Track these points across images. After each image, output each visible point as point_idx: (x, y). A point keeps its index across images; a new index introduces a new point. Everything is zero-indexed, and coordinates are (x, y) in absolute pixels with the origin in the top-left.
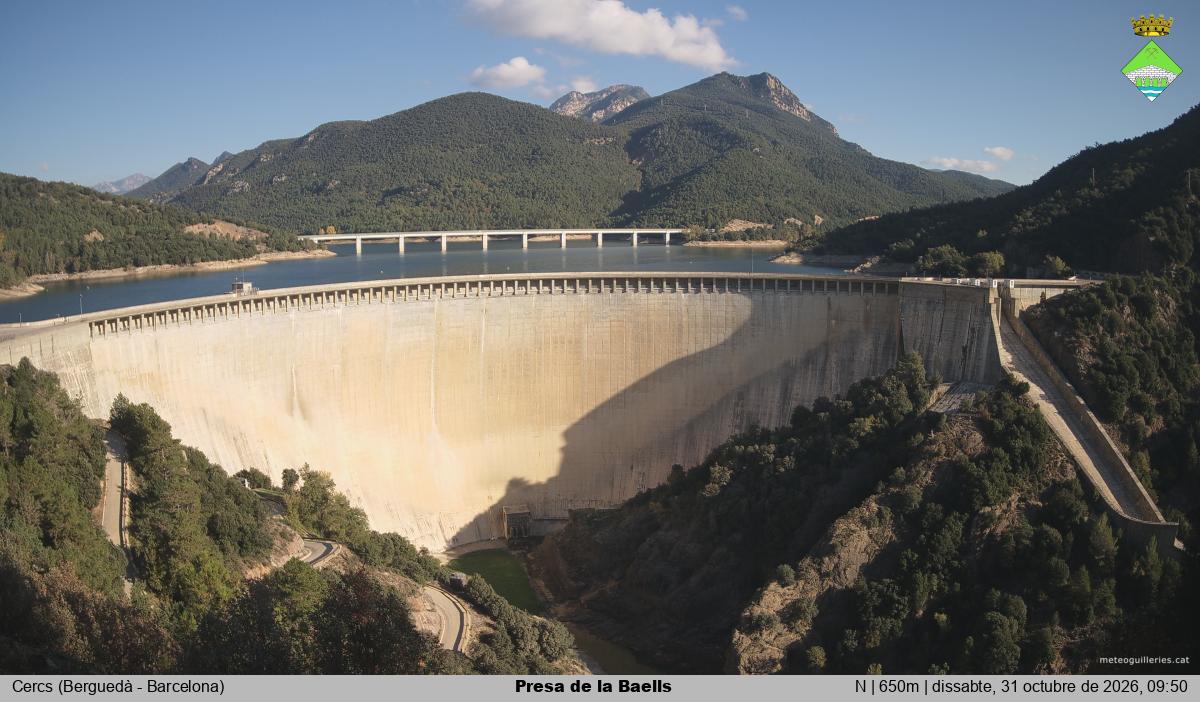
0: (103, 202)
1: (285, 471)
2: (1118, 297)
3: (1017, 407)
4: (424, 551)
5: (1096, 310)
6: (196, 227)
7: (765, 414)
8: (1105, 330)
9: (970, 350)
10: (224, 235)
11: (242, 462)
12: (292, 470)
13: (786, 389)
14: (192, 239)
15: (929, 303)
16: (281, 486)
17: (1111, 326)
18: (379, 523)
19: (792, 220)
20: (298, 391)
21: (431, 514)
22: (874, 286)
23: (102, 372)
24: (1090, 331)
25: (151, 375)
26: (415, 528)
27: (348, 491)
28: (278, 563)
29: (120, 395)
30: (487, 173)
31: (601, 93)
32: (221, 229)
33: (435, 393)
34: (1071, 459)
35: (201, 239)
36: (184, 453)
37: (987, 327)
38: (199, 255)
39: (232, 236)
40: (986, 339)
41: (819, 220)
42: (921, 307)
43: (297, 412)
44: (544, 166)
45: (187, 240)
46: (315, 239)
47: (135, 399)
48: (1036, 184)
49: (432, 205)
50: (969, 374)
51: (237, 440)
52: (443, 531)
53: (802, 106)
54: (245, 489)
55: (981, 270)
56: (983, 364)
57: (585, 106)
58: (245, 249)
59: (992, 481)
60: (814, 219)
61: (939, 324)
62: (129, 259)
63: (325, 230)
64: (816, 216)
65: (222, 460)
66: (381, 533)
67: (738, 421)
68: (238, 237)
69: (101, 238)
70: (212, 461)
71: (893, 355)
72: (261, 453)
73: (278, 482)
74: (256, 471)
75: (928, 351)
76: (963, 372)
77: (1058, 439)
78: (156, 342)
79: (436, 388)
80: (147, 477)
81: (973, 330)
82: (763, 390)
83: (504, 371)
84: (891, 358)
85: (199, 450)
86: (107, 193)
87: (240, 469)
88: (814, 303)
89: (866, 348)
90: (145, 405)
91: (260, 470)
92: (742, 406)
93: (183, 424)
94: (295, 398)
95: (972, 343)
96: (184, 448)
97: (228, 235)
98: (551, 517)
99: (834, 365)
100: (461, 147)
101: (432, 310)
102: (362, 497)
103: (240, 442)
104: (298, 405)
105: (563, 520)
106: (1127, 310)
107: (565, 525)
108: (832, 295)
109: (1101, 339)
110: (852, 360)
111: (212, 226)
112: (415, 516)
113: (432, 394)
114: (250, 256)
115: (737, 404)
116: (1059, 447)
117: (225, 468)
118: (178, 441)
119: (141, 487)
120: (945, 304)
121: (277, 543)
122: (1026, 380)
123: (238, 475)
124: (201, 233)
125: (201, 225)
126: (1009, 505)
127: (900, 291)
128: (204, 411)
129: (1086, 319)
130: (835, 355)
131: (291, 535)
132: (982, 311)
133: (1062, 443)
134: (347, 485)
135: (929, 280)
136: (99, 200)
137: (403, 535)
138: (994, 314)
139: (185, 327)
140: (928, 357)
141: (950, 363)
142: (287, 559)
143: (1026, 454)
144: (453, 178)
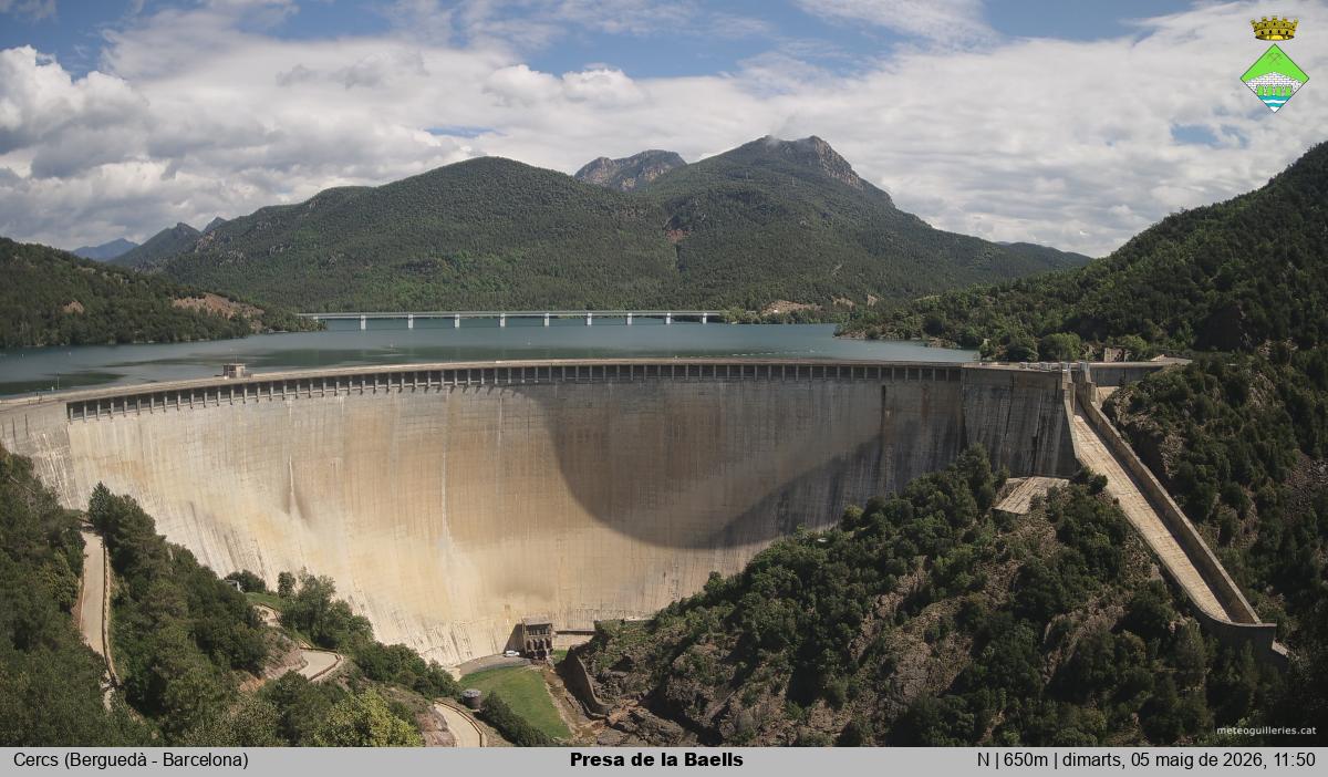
0: (84, 269)
1: (282, 575)
2: (1206, 378)
3: (1095, 503)
4: (435, 664)
5: (1182, 395)
6: (184, 301)
7: (812, 516)
8: (1192, 415)
9: (1041, 441)
10: (216, 311)
11: (234, 561)
12: (289, 573)
13: (836, 487)
14: (180, 314)
15: (994, 390)
16: (276, 590)
17: (1199, 412)
18: (385, 634)
19: (843, 300)
20: (295, 486)
21: (442, 624)
22: (934, 372)
23: (81, 459)
24: (1175, 417)
25: (135, 464)
26: (425, 639)
27: (351, 597)
28: (273, 674)
29: (100, 486)
30: (505, 247)
31: (632, 159)
32: (212, 304)
33: (447, 493)
34: (1156, 558)
35: (189, 315)
36: (170, 553)
37: (1060, 415)
38: (188, 332)
39: (224, 311)
40: (1059, 428)
41: (872, 300)
42: (987, 395)
43: (295, 509)
44: (568, 240)
45: (175, 314)
46: (316, 318)
47: (117, 488)
48: (1114, 256)
49: (444, 282)
50: (1040, 469)
51: (228, 537)
52: (455, 644)
53: (854, 173)
54: (237, 593)
55: (1052, 352)
56: (1055, 456)
57: (613, 173)
58: (238, 329)
59: (1066, 585)
60: (867, 300)
61: (1006, 414)
62: (112, 334)
63: (326, 307)
64: (869, 296)
65: (212, 561)
66: (387, 644)
67: (782, 523)
68: (231, 314)
69: (80, 309)
70: (201, 562)
71: (955, 449)
72: (255, 551)
73: (273, 585)
74: (250, 573)
75: (994, 443)
76: (1034, 464)
77: (1139, 536)
78: (139, 426)
79: (447, 486)
80: (129, 577)
81: (1043, 419)
82: (810, 487)
83: (523, 469)
84: (952, 452)
85: (187, 548)
86: (88, 259)
87: (231, 571)
88: (867, 393)
89: (924, 442)
90: (127, 497)
91: (254, 573)
92: (787, 506)
93: (169, 519)
94: (292, 494)
95: (1042, 434)
96: (170, 545)
97: (220, 311)
98: (575, 629)
99: (889, 461)
100: (476, 218)
101: (443, 399)
102: (366, 604)
103: (231, 541)
104: (296, 501)
105: (588, 633)
106: (1216, 391)
107: (590, 637)
108: (886, 383)
109: (1188, 427)
110: (909, 455)
111: (202, 301)
112: (424, 626)
113: (444, 493)
114: (242, 336)
115: (780, 505)
116: (1141, 545)
117: (214, 568)
118: (164, 537)
119: (122, 587)
120: (1012, 391)
121: (273, 652)
122: (1104, 472)
123: (230, 577)
124: (191, 308)
125: (190, 299)
126: (1086, 611)
127: (963, 377)
128: (192, 505)
129: (1171, 404)
130: (890, 448)
131: (288, 645)
132: (1055, 398)
133: (1144, 541)
134: (348, 590)
135: (995, 365)
136: (79, 267)
137: (410, 646)
138: (1067, 402)
139: (171, 411)
140: (993, 450)
141: (1018, 457)
142: (283, 671)
143: (1105, 555)
144: (468, 253)
